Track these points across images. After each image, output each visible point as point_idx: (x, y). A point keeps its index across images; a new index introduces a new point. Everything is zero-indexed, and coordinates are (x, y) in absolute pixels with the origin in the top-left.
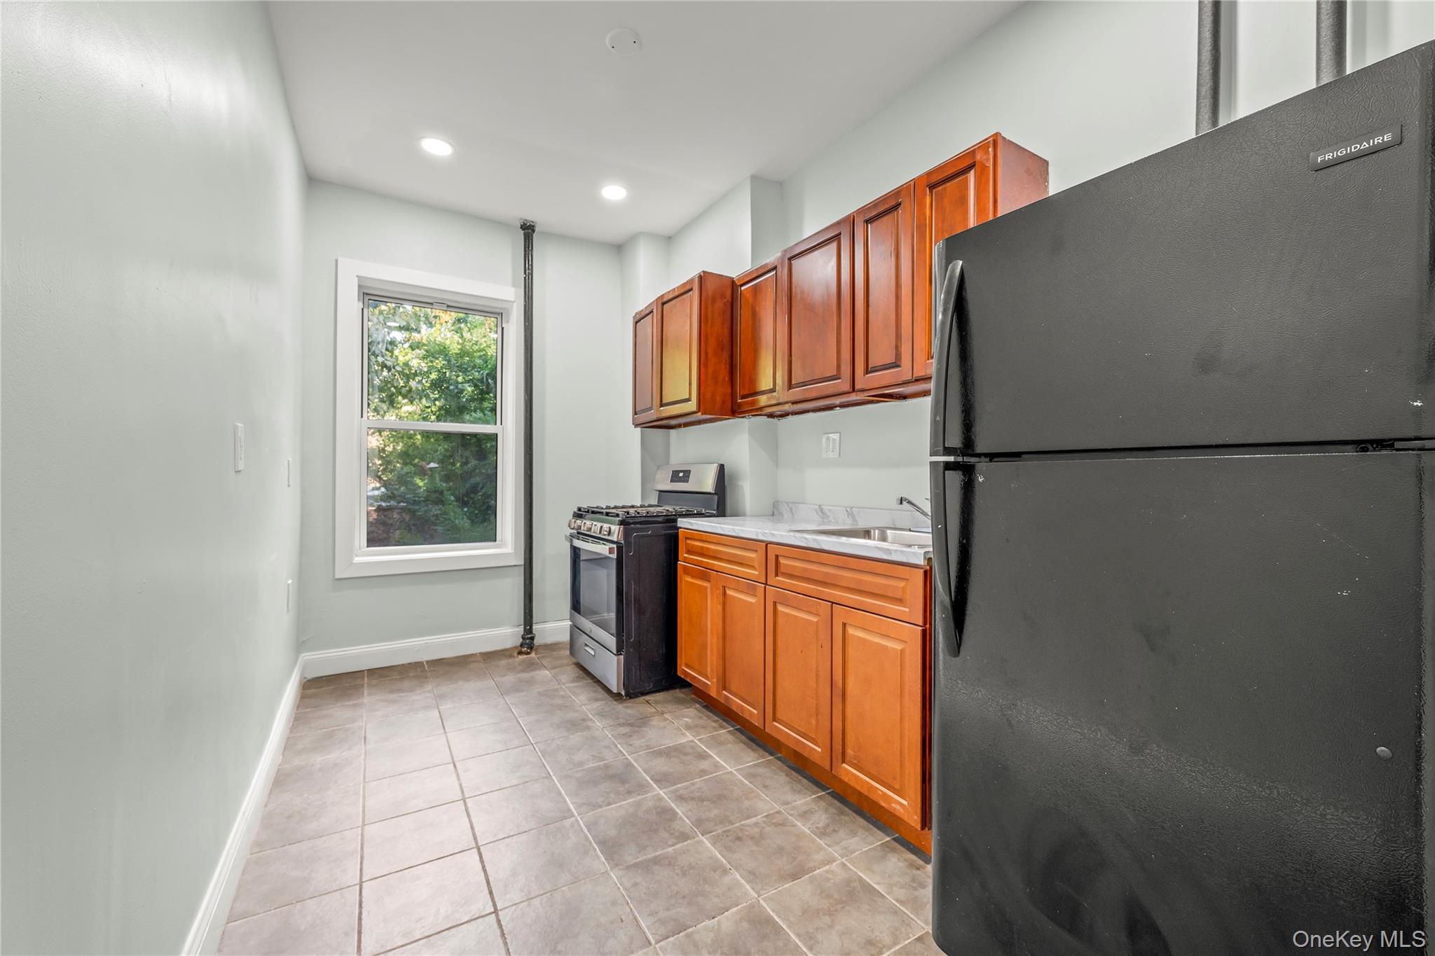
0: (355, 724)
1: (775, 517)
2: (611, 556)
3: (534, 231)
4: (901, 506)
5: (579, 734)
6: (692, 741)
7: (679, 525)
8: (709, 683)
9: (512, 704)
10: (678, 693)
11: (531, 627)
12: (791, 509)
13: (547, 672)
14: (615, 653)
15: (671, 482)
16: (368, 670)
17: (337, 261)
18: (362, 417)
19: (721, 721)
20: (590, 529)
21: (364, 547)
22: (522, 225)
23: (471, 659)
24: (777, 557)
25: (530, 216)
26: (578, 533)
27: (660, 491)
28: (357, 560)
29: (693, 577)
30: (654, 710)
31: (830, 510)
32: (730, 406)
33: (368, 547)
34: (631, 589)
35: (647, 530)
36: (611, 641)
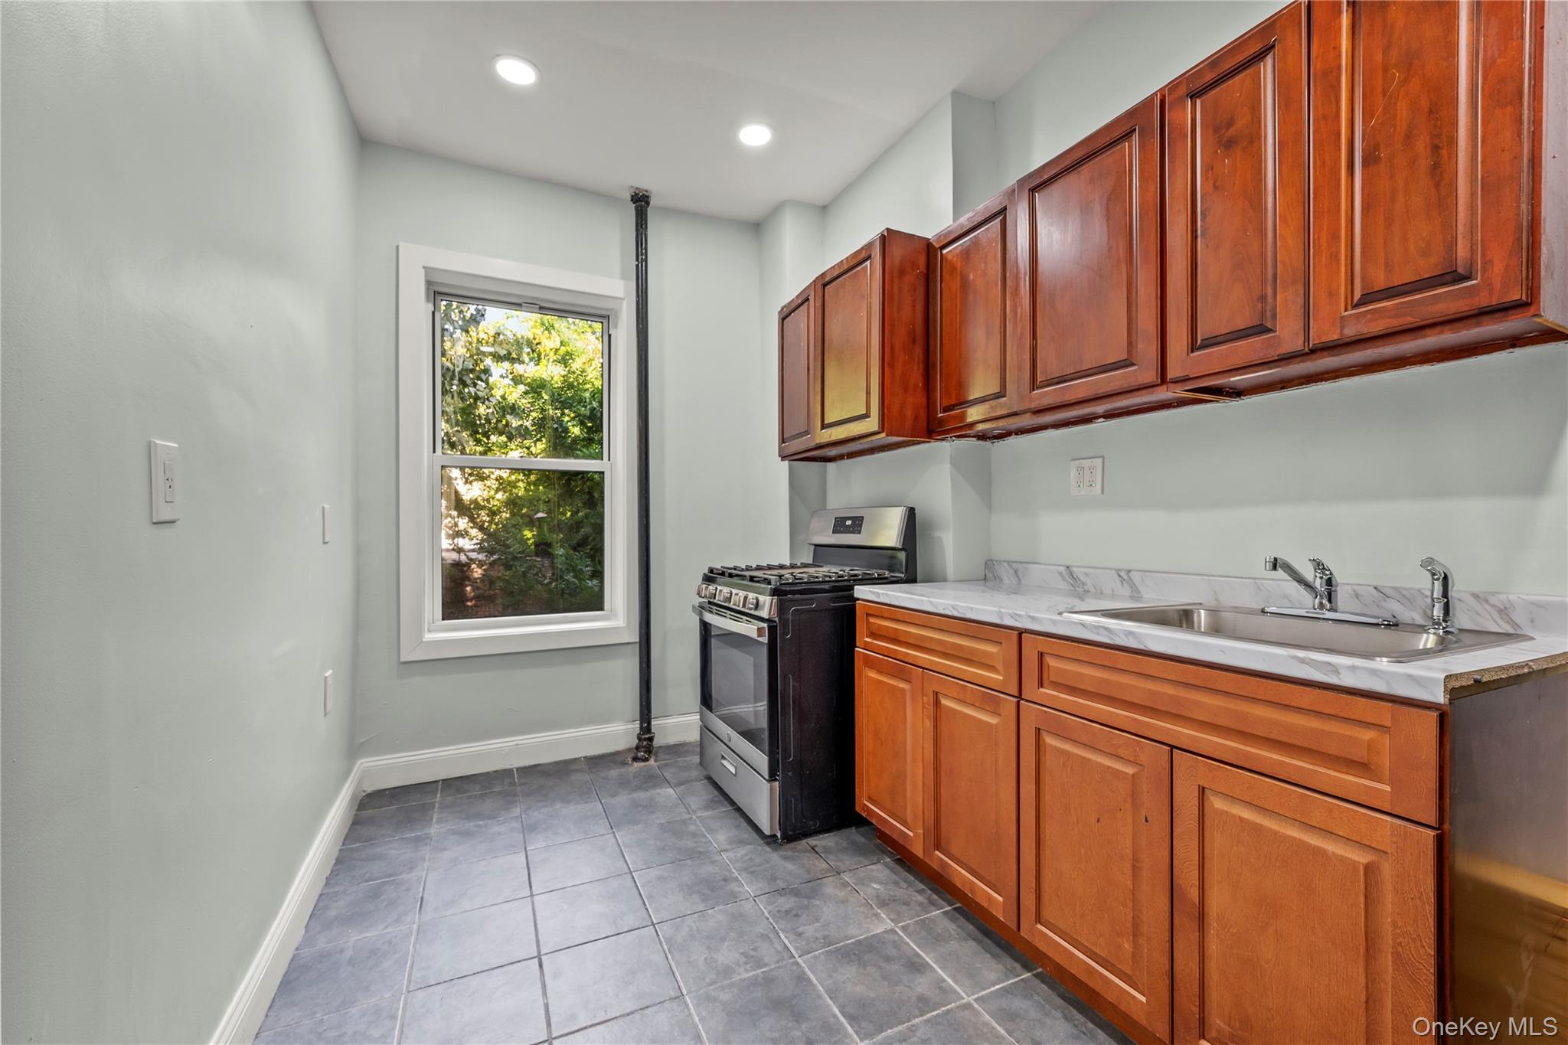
0: (413, 874)
1: (988, 584)
2: (760, 639)
3: (648, 204)
4: (1274, 572)
5: (721, 907)
6: (893, 931)
7: (856, 596)
8: (911, 834)
9: (626, 846)
10: (853, 834)
11: (649, 724)
12: (1016, 572)
13: (671, 790)
14: (767, 778)
15: (833, 533)
16: (443, 780)
17: (398, 247)
18: (434, 452)
19: (929, 892)
20: (729, 599)
21: (439, 621)
22: (632, 196)
23: (573, 767)
24: (1041, 655)
25: (644, 183)
26: (710, 603)
27: (816, 545)
28: (428, 637)
29: (880, 672)
30: (824, 865)
31: (1087, 575)
32: (925, 424)
33: (443, 619)
34: (790, 687)
35: (810, 601)
36: (761, 760)
